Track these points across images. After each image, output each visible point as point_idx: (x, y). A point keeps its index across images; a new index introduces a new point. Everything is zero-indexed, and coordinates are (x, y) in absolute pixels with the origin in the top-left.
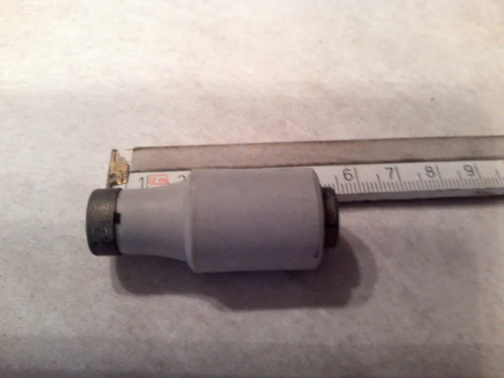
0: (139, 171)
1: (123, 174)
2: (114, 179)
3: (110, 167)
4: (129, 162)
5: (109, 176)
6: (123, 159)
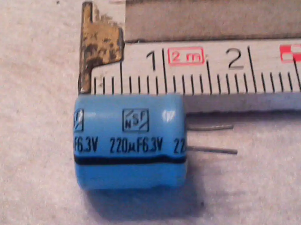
0: (143, 41)
1: (112, 45)
2: (95, 55)
3: (82, 34)
4: (121, 24)
5: (82, 48)
6: (108, 18)
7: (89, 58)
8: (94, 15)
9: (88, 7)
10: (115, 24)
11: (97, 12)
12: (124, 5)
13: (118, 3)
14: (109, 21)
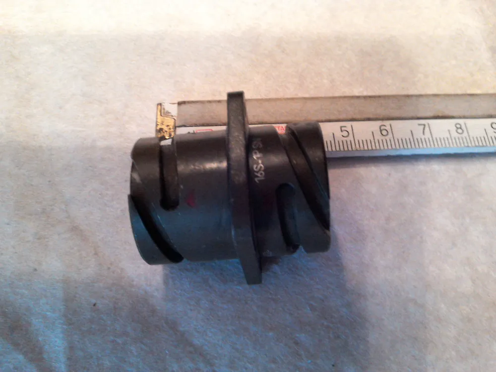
0: (185, 126)
2: (162, 134)
3: (157, 122)
4: (175, 116)
5: (156, 130)
6: (170, 113)
7: (159, 136)
8: (162, 111)
9: (159, 106)
10: (172, 116)
11: (164, 109)
12: (176, 105)
13: (175, 104)
14: (169, 114)
